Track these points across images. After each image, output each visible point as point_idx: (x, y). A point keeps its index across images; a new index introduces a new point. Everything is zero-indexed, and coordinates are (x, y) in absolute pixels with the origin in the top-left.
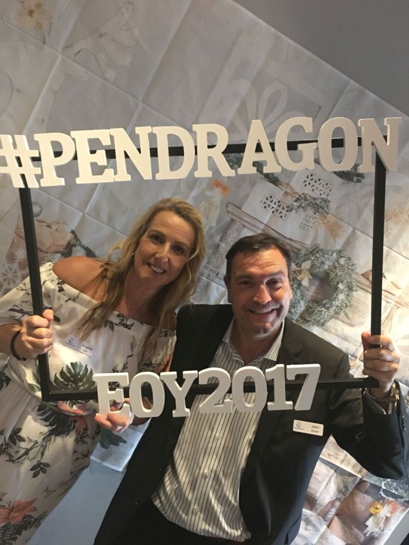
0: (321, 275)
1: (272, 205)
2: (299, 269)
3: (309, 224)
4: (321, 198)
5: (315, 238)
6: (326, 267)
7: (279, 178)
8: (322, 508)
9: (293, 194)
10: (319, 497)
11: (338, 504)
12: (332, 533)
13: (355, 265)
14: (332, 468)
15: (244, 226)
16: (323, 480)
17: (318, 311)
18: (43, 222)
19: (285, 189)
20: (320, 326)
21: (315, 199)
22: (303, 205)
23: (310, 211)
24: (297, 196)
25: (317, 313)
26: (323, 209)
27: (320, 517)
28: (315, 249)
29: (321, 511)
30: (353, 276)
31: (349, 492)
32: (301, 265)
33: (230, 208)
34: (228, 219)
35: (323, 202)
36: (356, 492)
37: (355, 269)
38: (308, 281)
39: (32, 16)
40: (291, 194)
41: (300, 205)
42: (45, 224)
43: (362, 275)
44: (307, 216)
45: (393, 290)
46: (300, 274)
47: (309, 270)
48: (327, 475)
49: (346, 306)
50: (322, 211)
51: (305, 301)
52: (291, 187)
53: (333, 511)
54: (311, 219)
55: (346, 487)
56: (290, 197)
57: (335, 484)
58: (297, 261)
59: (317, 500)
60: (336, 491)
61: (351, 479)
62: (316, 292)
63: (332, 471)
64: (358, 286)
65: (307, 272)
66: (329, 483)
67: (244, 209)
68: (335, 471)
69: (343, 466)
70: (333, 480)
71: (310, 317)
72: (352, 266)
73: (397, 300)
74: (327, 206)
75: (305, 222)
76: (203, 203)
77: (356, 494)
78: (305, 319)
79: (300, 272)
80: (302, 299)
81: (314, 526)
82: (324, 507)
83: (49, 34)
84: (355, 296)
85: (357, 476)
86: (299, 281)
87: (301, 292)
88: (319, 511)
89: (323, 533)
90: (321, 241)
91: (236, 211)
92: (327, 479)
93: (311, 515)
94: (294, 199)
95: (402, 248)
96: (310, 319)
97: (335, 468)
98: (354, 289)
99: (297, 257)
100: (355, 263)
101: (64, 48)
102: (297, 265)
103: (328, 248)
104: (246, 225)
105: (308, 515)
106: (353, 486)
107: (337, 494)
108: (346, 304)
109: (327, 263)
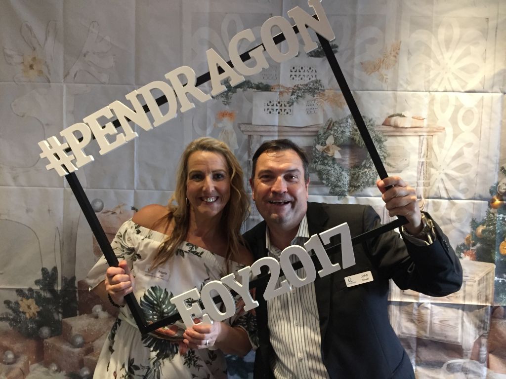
0: (348, 142)
1: (275, 107)
2: (325, 147)
3: (313, 107)
4: (312, 82)
5: (325, 115)
6: (348, 134)
7: (269, 84)
8: (471, 351)
9: (287, 91)
10: (462, 341)
11: (484, 341)
12: (495, 372)
13: (372, 119)
14: (458, 309)
15: (262, 136)
16: (457, 324)
17: (362, 173)
18: (108, 212)
19: (279, 90)
20: (371, 186)
21: (306, 85)
22: (300, 95)
23: (309, 96)
24: (291, 91)
25: (362, 176)
26: (318, 89)
27: (475, 361)
28: (330, 125)
29: (472, 354)
30: (375, 129)
31: (488, 325)
32: (325, 143)
33: (243, 128)
34: (246, 137)
35: (315, 84)
36: (494, 322)
37: (374, 122)
38: (339, 153)
39: (33, 69)
40: (285, 92)
41: (298, 96)
42: (110, 213)
43: (383, 125)
44: (308, 102)
45: (418, 123)
46: (329, 151)
47: (335, 144)
48: (457, 318)
49: (385, 158)
50: (318, 92)
51: (346, 171)
52: (282, 86)
53: (484, 351)
54: (313, 102)
55: (482, 321)
56: (285, 94)
57: (470, 324)
58: (320, 142)
59: (461, 346)
60: (475, 329)
61: (482, 311)
62: (351, 159)
63: (460, 311)
64: (385, 136)
65: (334, 146)
66: (464, 324)
67: (253, 123)
68: (463, 310)
69: (467, 303)
70: (465, 319)
71: (359, 182)
72: (370, 121)
73: (428, 129)
74: (320, 85)
75: (310, 107)
76: (220, 134)
77: (496, 323)
78: (355, 187)
79: (328, 149)
80: (342, 171)
81: (474, 373)
82: (473, 349)
83: (50, 74)
84: (387, 145)
85: (486, 306)
86: (331, 157)
87: (338, 165)
88: (469, 355)
89: (487, 376)
90: (331, 115)
91: (248, 128)
92: (460, 321)
93: (464, 363)
94: (290, 94)
95: (405, 86)
96: (359, 184)
97: (461, 307)
98: (383, 140)
99: (318, 139)
100: (370, 118)
101: (64, 78)
102: (322, 144)
103: (340, 118)
104: (263, 134)
105: (462, 364)
106: (489, 317)
107: (478, 331)
108: (383, 156)
109: (347, 130)
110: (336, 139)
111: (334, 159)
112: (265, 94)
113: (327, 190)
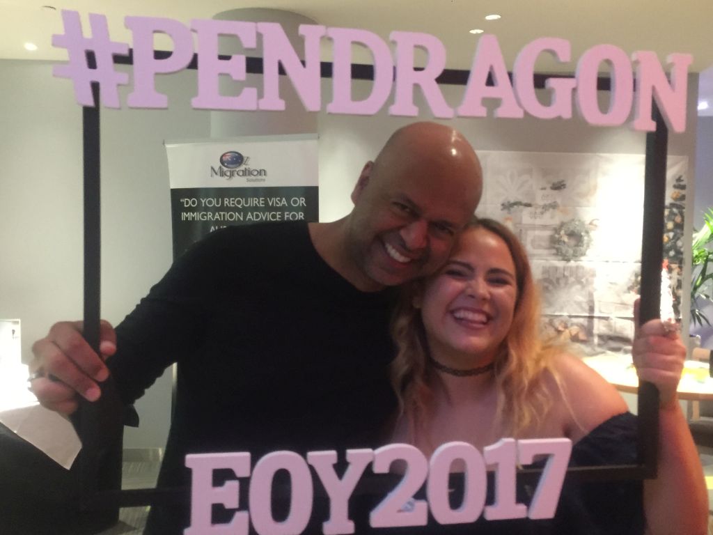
0: (571, 233)
3: (554, 215)
4: (553, 202)
5: (560, 219)
6: (571, 229)
7: (531, 203)
21: (550, 204)
22: (547, 209)
32: (560, 234)
44: (551, 212)
46: (562, 238)
50: (556, 207)
51: (571, 248)
52: (537, 205)
58: (557, 233)
62: (573, 242)
74: (557, 204)
87: (567, 245)
90: (563, 220)
94: (541, 208)
103: (568, 221)
110: (565, 231)
111: (564, 242)
112: (529, 208)
113: (561, 258)
